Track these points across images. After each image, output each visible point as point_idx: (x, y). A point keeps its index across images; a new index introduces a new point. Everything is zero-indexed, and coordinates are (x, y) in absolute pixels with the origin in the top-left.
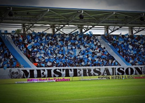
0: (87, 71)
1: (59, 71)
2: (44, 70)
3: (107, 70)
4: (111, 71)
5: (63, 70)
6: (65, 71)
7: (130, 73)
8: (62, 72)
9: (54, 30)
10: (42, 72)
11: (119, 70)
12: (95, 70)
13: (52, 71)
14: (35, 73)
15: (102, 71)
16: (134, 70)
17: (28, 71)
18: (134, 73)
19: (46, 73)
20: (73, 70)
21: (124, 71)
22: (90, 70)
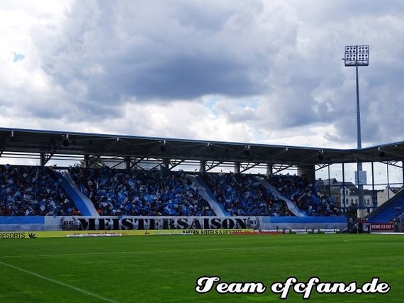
0: (169, 222)
1: (130, 221)
2: (109, 220)
3: (196, 222)
4: (202, 223)
5: (136, 220)
6: (137, 221)
7: (228, 226)
8: (133, 223)
9: (128, 165)
10: (106, 222)
11: (213, 221)
12: (179, 222)
13: (120, 222)
14: (97, 222)
15: (190, 223)
16: (235, 222)
17: (87, 221)
18: (235, 226)
19: (111, 223)
20: (149, 221)
21: (221, 223)
22: (173, 221)
